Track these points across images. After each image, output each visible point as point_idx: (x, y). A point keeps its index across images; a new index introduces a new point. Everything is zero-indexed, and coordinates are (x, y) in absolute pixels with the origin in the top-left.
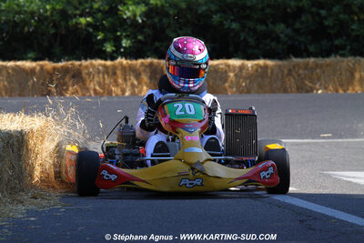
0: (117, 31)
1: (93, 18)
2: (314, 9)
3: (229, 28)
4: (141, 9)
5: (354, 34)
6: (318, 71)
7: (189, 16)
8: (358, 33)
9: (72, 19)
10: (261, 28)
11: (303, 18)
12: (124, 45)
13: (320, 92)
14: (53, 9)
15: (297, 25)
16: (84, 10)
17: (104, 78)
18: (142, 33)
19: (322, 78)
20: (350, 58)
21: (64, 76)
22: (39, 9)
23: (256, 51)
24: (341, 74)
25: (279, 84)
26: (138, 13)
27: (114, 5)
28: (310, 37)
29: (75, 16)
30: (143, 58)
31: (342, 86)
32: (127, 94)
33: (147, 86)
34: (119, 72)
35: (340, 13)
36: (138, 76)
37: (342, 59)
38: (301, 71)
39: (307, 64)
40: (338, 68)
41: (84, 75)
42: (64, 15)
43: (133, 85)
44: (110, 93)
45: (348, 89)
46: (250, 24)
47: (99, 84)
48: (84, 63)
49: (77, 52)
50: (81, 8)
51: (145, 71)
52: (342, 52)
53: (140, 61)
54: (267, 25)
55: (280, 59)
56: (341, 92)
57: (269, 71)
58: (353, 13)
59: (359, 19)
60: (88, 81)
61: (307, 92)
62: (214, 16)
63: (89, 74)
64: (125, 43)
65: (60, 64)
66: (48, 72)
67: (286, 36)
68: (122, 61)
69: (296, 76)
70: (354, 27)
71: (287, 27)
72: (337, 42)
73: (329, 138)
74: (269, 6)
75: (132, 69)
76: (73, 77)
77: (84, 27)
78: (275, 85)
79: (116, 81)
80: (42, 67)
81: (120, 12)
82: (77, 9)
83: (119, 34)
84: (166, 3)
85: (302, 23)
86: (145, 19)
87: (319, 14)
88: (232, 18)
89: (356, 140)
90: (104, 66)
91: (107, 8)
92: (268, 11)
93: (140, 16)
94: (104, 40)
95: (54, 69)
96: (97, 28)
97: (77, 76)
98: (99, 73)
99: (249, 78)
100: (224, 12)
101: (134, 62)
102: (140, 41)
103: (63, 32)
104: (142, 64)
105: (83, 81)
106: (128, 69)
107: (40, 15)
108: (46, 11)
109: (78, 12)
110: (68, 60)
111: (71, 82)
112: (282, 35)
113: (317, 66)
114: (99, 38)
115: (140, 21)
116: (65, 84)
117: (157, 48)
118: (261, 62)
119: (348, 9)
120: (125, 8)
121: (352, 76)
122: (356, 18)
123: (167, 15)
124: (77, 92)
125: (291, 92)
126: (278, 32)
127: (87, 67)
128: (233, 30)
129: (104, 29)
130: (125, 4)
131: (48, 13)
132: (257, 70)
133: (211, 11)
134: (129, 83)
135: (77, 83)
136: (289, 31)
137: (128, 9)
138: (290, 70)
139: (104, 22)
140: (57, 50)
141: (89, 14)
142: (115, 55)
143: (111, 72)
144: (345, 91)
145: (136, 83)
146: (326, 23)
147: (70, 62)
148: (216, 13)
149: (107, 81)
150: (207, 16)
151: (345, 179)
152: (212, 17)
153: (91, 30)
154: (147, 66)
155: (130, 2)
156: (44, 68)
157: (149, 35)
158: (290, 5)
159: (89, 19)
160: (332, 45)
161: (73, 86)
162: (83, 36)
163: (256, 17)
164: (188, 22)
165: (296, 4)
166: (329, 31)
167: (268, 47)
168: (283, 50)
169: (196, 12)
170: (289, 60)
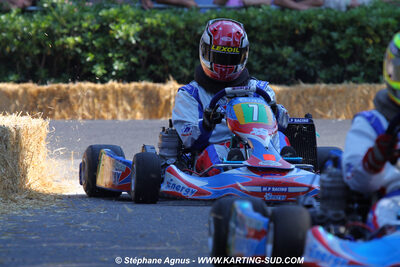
0: (108, 52)
1: (82, 37)
4: (135, 28)
5: (368, 59)
6: (329, 98)
7: (187, 37)
8: (373, 58)
9: (58, 38)
10: (267, 51)
11: (313, 41)
14: (38, 28)
15: (307, 49)
16: (71, 30)
17: (93, 102)
18: (136, 55)
19: (334, 106)
20: (364, 85)
21: (50, 100)
22: (22, 28)
24: (354, 102)
26: (132, 32)
27: (105, 24)
28: (320, 62)
29: (62, 35)
30: (137, 81)
33: (141, 113)
34: (110, 97)
35: (353, 36)
36: (131, 101)
37: (355, 85)
38: (310, 98)
39: (318, 90)
40: (351, 95)
41: (71, 99)
42: (50, 33)
43: (125, 111)
47: (89, 109)
48: (72, 86)
49: (64, 75)
50: (69, 26)
51: (139, 95)
52: (355, 78)
53: (133, 84)
54: (273, 48)
55: (288, 84)
58: (367, 36)
59: (374, 43)
60: (76, 106)
63: (77, 98)
64: (117, 66)
65: (45, 88)
67: (294, 60)
68: (112, 84)
69: (305, 103)
70: (369, 51)
71: (296, 50)
72: (350, 68)
74: (276, 27)
75: (125, 94)
76: (60, 101)
77: (71, 48)
79: (107, 107)
80: (25, 90)
81: (111, 32)
82: (64, 27)
83: (110, 55)
84: (162, 22)
85: (312, 46)
86: (139, 40)
87: (330, 37)
90: (94, 90)
91: (97, 27)
92: (274, 32)
93: (134, 36)
94: (94, 62)
95: (39, 92)
96: (85, 49)
97: (64, 99)
98: (88, 97)
101: (127, 85)
102: (133, 64)
103: (49, 53)
104: (136, 88)
105: (71, 107)
106: (119, 93)
107: (24, 33)
108: (30, 29)
109: (65, 31)
110: (54, 83)
111: (57, 107)
112: (290, 60)
113: (328, 92)
114: (88, 59)
115: (134, 42)
116: (50, 109)
117: (152, 72)
119: (362, 31)
120: (117, 27)
122: (371, 41)
123: (163, 35)
124: (64, 117)
126: (285, 55)
127: (75, 90)
129: (94, 50)
130: (117, 23)
131: (33, 32)
134: (121, 109)
135: (64, 108)
136: (297, 55)
137: (120, 28)
138: (298, 97)
139: (94, 42)
140: (42, 72)
141: (78, 33)
142: (106, 79)
143: (102, 97)
145: (129, 108)
146: (338, 47)
147: (56, 85)
149: (97, 106)
153: (79, 51)
154: (141, 91)
155: (123, 21)
156: (28, 91)
157: (143, 58)
158: (299, 26)
159: (78, 39)
160: (345, 71)
161: (60, 111)
162: (70, 58)
163: (261, 39)
164: (187, 43)
165: (305, 25)
166: (341, 55)
167: (274, 73)
168: (290, 75)
169: (195, 33)
170: (297, 86)
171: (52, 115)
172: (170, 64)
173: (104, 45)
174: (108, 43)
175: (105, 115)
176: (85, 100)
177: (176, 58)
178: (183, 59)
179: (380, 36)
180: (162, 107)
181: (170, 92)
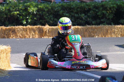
0: (27, 16)
1: (19, 12)
2: (94, 9)
4: (36, 9)
5: (108, 17)
6: (96, 30)
7: (52, 11)
9: (12, 12)
10: (76, 15)
11: (91, 12)
13: (96, 37)
14: (6, 9)
15: (89, 14)
16: (16, 9)
18: (36, 17)
19: (97, 32)
20: (107, 26)
22: (1, 9)
23: (75, 23)
24: (104, 31)
25: (83, 34)
26: (35, 11)
27: (26, 8)
29: (13, 11)
30: (36, 25)
31: (104, 35)
32: (31, 37)
33: (38, 35)
34: (28, 30)
35: (103, 10)
36: (34, 31)
37: (104, 26)
38: (90, 30)
39: (92, 27)
40: (103, 29)
41: (16, 31)
42: (9, 11)
43: (33, 35)
44: (25, 37)
45: (106, 36)
46: (73, 14)
47: (21, 34)
48: (16, 27)
49: (14, 23)
51: (37, 30)
52: (103, 24)
54: (78, 15)
55: (83, 26)
56: (103, 37)
57: (79, 30)
58: (107, 10)
59: (109, 12)
61: (92, 37)
62: (60, 12)
63: (18, 31)
65: (8, 28)
66: (4, 30)
67: (85, 18)
68: (29, 26)
69: (88, 31)
71: (85, 15)
75: (33, 29)
76: (13, 32)
77: (16, 15)
79: (27, 33)
80: (2, 28)
81: (28, 10)
84: (44, 7)
85: (90, 14)
86: (37, 12)
87: (96, 11)
88: (67, 12)
89: (109, 53)
90: (23, 28)
91: (24, 8)
92: (79, 9)
94: (23, 19)
95: (6, 29)
96: (20, 15)
97: (14, 31)
98: (21, 30)
100: (64, 10)
101: (33, 27)
102: (35, 20)
103: (9, 17)
104: (36, 28)
105: (16, 33)
106: (31, 29)
107: (1, 11)
109: (14, 10)
110: (10, 26)
111: (12, 34)
112: (83, 18)
113: (95, 28)
115: (35, 13)
116: (9, 34)
117: (41, 22)
118: (77, 27)
120: (30, 8)
121: (107, 31)
122: (108, 12)
123: (44, 11)
124: (14, 37)
125: (87, 37)
126: (82, 16)
127: (17, 28)
128: (67, 16)
129: (23, 16)
130: (30, 7)
131: (4, 10)
132: (75, 30)
134: (31, 34)
135: (14, 34)
137: (31, 9)
138: (86, 30)
139: (23, 13)
140: (7, 23)
141: (18, 11)
143: (26, 30)
144: (105, 37)
145: (34, 34)
146: (98, 14)
147: (11, 27)
148: (60, 10)
149: (24, 33)
150: (58, 11)
153: (18, 16)
154: (37, 28)
155: (32, 7)
156: (3, 29)
157: (38, 18)
158: (86, 8)
159: (18, 12)
160: (101, 21)
162: (16, 18)
163: (74, 12)
164: (52, 13)
165: (88, 7)
166: (99, 16)
167: (79, 22)
168: (84, 23)
169: (54, 10)
170: (86, 26)
171: (10, 36)
172: (47, 20)
173: (26, 14)
175: (27, 36)
177: (48, 18)
178: (51, 18)
179: (112, 10)
180: (44, 33)
181: (47, 28)
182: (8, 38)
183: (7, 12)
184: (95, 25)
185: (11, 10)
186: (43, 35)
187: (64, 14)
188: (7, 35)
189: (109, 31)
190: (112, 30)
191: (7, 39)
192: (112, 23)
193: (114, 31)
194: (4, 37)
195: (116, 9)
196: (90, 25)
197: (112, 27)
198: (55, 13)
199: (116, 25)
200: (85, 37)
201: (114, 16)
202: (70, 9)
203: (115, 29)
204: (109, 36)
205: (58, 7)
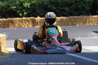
0: (23, 10)
1: (16, 7)
2: (76, 3)
3: (53, 9)
4: (29, 4)
5: (86, 10)
6: (77, 20)
7: (42, 6)
8: (88, 9)
9: (10, 7)
10: (62, 8)
11: (73, 6)
12: (25, 14)
13: (78, 25)
15: (71, 8)
17: (19, 22)
18: (29, 10)
19: (78, 21)
20: (86, 16)
21: (9, 22)
22: (2, 5)
23: (60, 15)
24: (83, 20)
25: (67, 23)
26: (28, 5)
27: (22, 3)
28: (75, 11)
29: (11, 6)
30: (30, 17)
31: (83, 23)
32: (26, 27)
33: (31, 25)
34: (24, 21)
35: (83, 4)
36: (29, 22)
37: (83, 16)
38: (72, 20)
39: (74, 18)
40: (82, 19)
41: (14, 22)
42: (8, 6)
43: (27, 24)
44: (21, 27)
45: (85, 24)
46: (59, 7)
47: (18, 24)
48: (14, 19)
49: (12, 16)
51: (30, 20)
52: (83, 14)
53: (29, 18)
54: (63, 8)
55: (67, 17)
56: (83, 25)
57: (64, 20)
58: (86, 4)
60: (15, 24)
61: (74, 25)
62: (49, 6)
63: (16, 22)
64: (25, 13)
65: (8, 19)
66: (4, 22)
67: (68, 10)
68: (24, 18)
70: (86, 8)
71: (69, 8)
72: (82, 12)
73: (80, 37)
74: (63, 3)
76: (11, 22)
77: (14, 9)
78: (66, 24)
79: (23, 24)
80: (3, 20)
81: (23, 5)
82: (12, 4)
83: (23, 11)
84: (36, 2)
85: (72, 7)
86: (30, 7)
87: (77, 5)
88: (54, 6)
89: (88, 38)
90: (20, 20)
91: (20, 4)
92: (63, 4)
93: (29, 6)
94: (19, 13)
95: (6, 20)
96: (17, 9)
97: (12, 22)
98: (18, 21)
99: (58, 22)
100: (51, 4)
101: (27, 18)
102: (29, 13)
103: (8, 11)
104: (30, 19)
105: (14, 24)
106: (26, 20)
107: (2, 6)
109: (12, 5)
110: (10, 18)
112: (67, 10)
113: (77, 18)
114: (18, 12)
115: (29, 7)
116: (9, 25)
117: (34, 14)
118: (62, 18)
119: (85, 3)
120: (25, 4)
121: (86, 21)
122: (87, 5)
123: (36, 5)
124: (12, 27)
125: (70, 25)
127: (15, 20)
128: (54, 9)
129: (19, 10)
130: (25, 3)
131: (4, 6)
132: (61, 20)
133: (48, 4)
134: (26, 24)
135: (12, 24)
136: (69, 9)
137: (26, 4)
138: (69, 20)
139: (19, 8)
140: (7, 15)
141: (15, 6)
142: (22, 16)
143: (22, 21)
144: (84, 25)
145: (28, 24)
146: (79, 7)
147: (10, 19)
148: (49, 5)
149: (20, 23)
150: (47, 5)
151: (85, 48)
152: (48, 6)
153: (16, 10)
154: (31, 19)
155: (26, 2)
157: (31, 11)
158: (69, 2)
159: (15, 7)
160: (81, 13)
161: (11, 25)
162: (13, 12)
163: (60, 6)
164: (42, 7)
165: (71, 2)
166: (80, 9)
167: (63, 14)
168: (68, 14)
169: (44, 5)
170: (69, 17)
171: (10, 26)
172: (38, 12)
173: (22, 8)
174: (23, 8)
175: (22, 26)
176: (17, 22)
177: (39, 11)
178: (41, 11)
179: (89, 4)
180: (36, 23)
181: (38, 19)
182: (8, 27)
183: (6, 7)
184: (76, 15)
185: (10, 5)
186: (36, 25)
187: (52, 7)
188: (7, 25)
189: (88, 21)
190: (90, 19)
191: (7, 29)
192: (90, 14)
193: (92, 20)
194: (5, 27)
195: (93, 3)
196: (73, 16)
197: (90, 17)
198: (45, 7)
199: (93, 15)
200: (69, 26)
201: (91, 8)
202: (57, 3)
203: (92, 19)
204: (88, 24)
205: (47, 2)
